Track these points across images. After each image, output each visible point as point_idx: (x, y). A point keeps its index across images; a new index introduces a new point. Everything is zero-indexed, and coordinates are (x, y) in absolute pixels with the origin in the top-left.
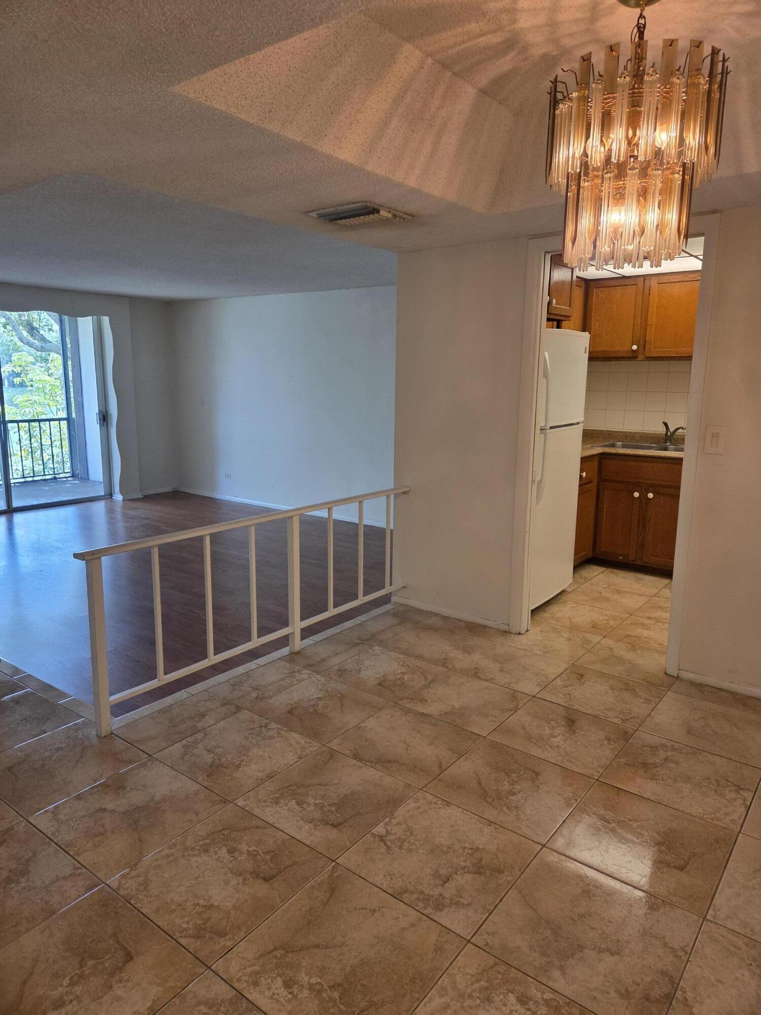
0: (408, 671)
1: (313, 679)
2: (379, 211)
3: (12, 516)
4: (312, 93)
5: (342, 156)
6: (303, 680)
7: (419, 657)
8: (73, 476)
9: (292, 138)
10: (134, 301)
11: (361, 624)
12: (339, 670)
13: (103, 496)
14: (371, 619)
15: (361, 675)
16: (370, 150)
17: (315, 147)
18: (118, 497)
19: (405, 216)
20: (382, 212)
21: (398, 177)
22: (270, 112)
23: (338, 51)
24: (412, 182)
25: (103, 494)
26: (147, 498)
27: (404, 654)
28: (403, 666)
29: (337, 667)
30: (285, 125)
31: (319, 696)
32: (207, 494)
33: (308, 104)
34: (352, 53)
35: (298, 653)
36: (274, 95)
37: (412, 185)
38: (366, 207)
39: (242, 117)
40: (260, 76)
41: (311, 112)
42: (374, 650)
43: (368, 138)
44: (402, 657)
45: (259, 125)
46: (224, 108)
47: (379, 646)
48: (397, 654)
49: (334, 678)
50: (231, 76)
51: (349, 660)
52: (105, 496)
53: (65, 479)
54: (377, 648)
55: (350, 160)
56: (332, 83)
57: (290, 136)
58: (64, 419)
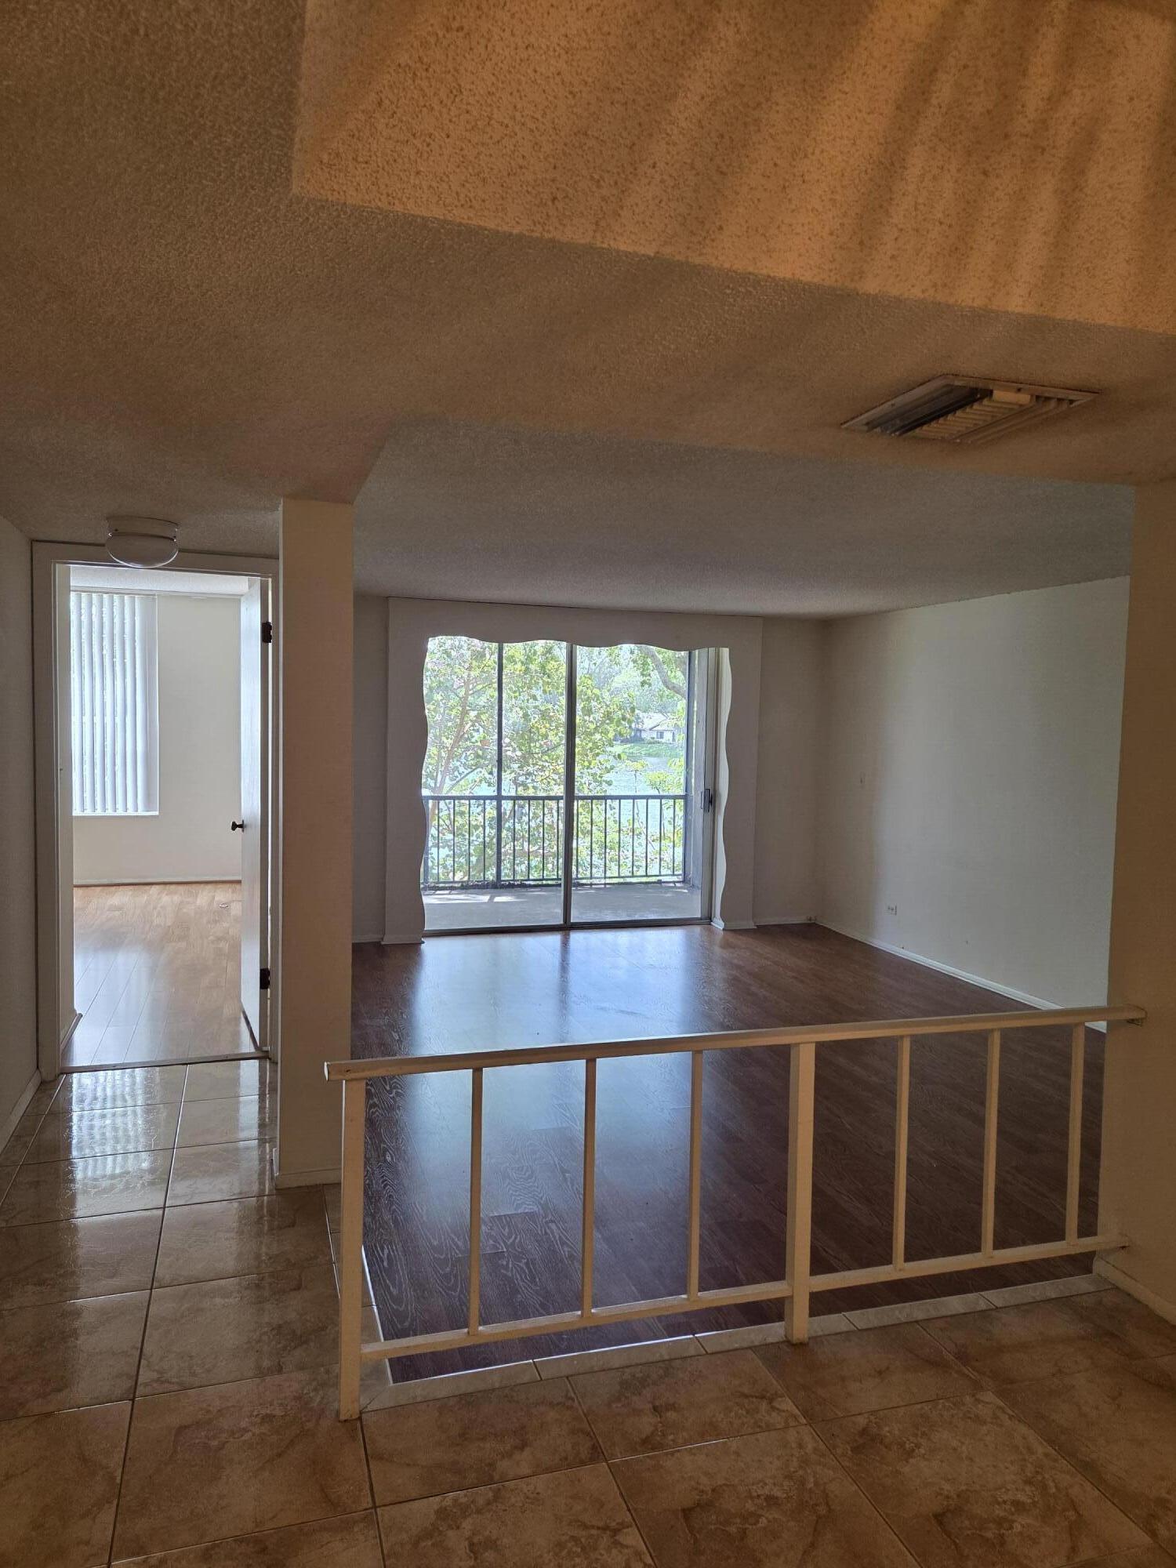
0: (1034, 1503)
1: (792, 1436)
2: (991, 392)
3: (569, 935)
4: (651, 135)
5: (782, 272)
6: (769, 1428)
7: (1089, 1470)
8: (683, 882)
9: (630, 250)
10: (770, 621)
11: (984, 1314)
12: (864, 1432)
13: (697, 919)
14: (1017, 1306)
15: (906, 1469)
16: (861, 243)
17: (697, 260)
18: (719, 924)
19: (1073, 395)
20: (998, 394)
21: (970, 294)
22: (554, 199)
23: (692, 17)
24: (1017, 302)
25: (699, 916)
26: (763, 932)
27: (1051, 1442)
28: (1028, 1482)
29: (862, 1421)
30: (603, 223)
31: (776, 1492)
32: (858, 937)
33: (651, 162)
34: (735, 13)
35: (801, 1345)
36: (551, 160)
37: (1019, 310)
38: (951, 389)
39: (491, 224)
40: (502, 124)
41: (663, 181)
42: (978, 1401)
43: (845, 215)
44: (1041, 1449)
45: (535, 235)
46: (437, 212)
47: (1000, 1394)
48: (1033, 1437)
49: (839, 1451)
50: (430, 136)
51: (901, 1411)
52: (701, 919)
53: (672, 885)
54: (989, 1397)
55: (807, 277)
56: (697, 99)
57: (624, 246)
58: (680, 797)
